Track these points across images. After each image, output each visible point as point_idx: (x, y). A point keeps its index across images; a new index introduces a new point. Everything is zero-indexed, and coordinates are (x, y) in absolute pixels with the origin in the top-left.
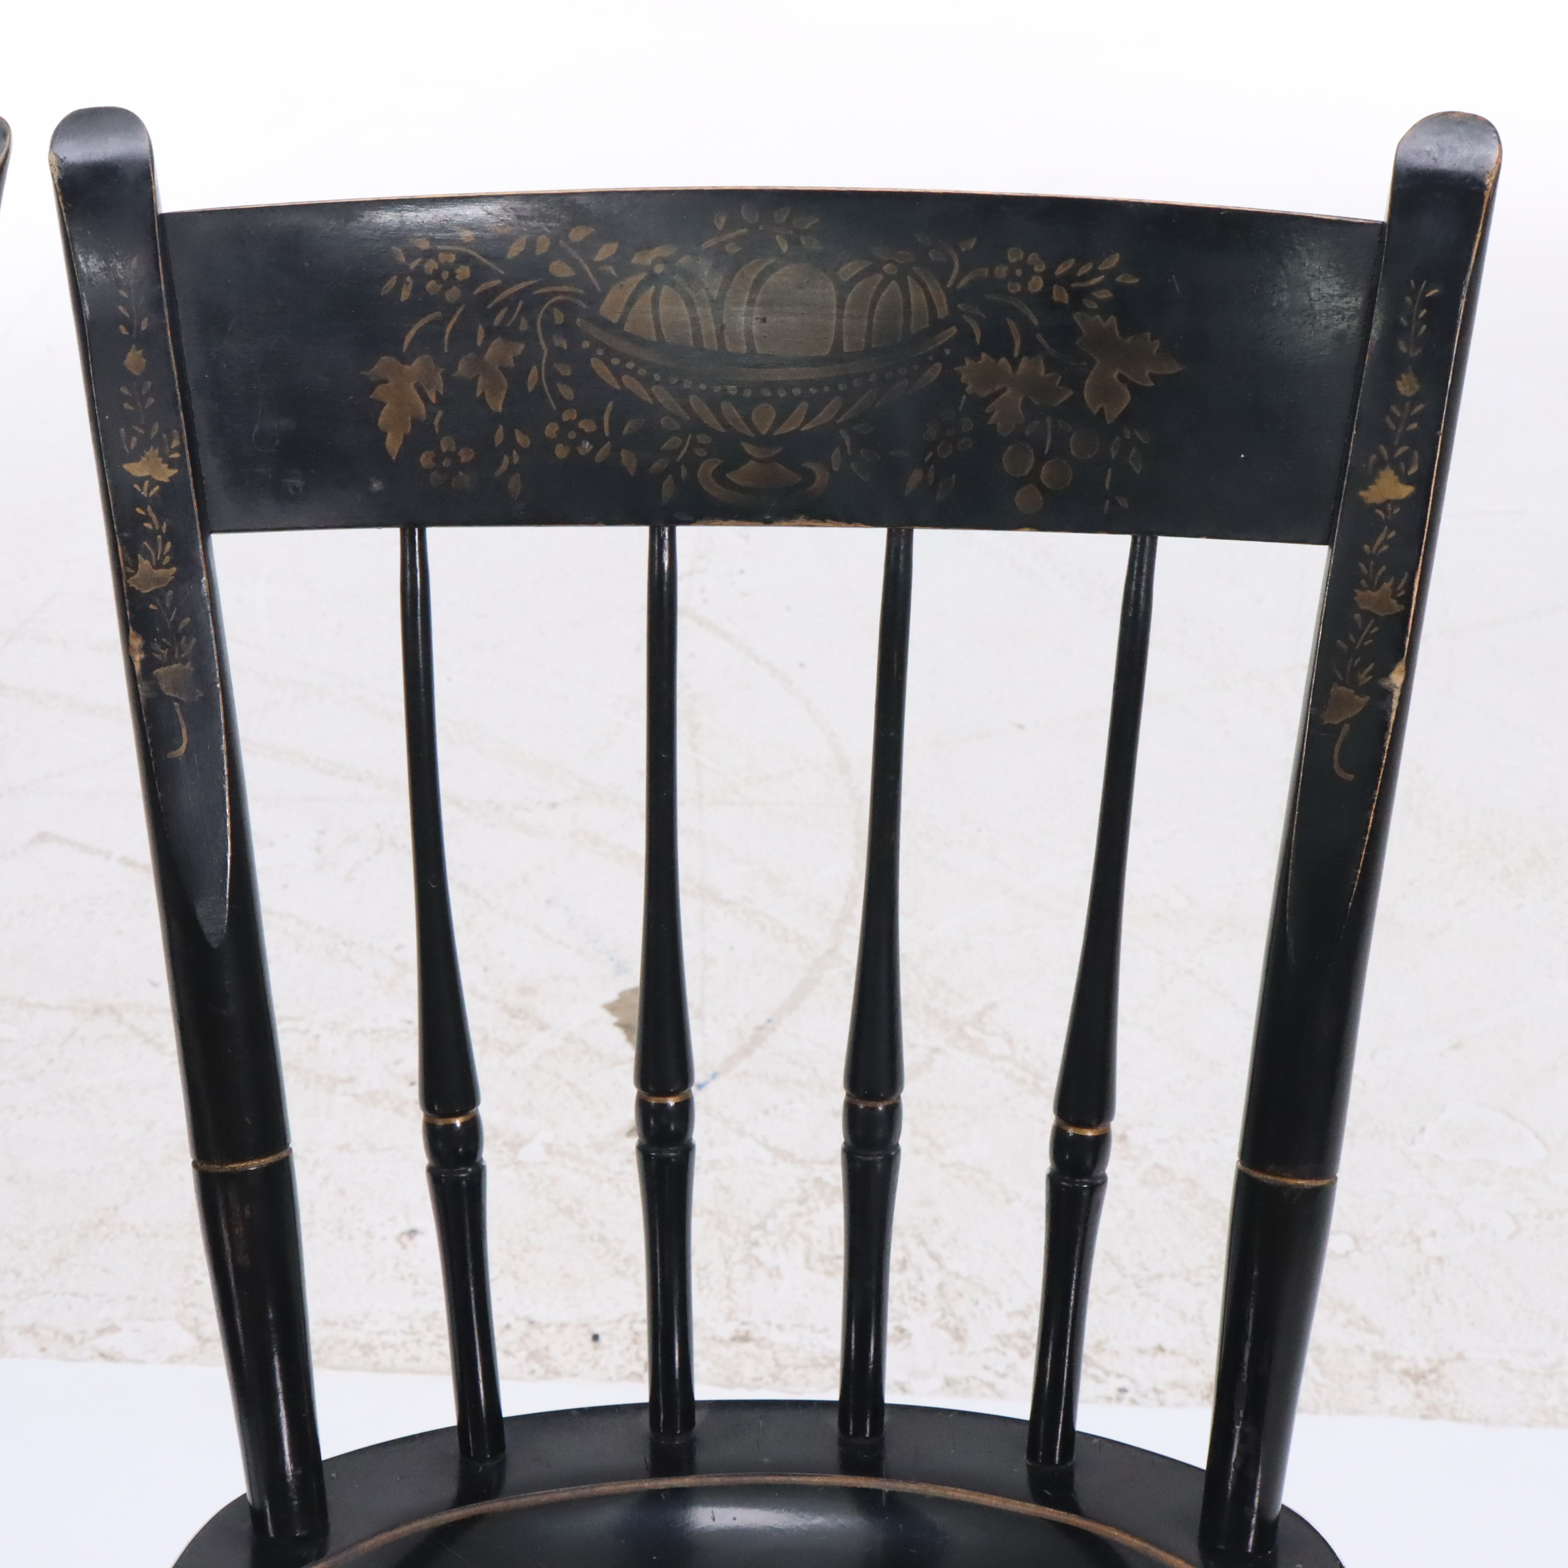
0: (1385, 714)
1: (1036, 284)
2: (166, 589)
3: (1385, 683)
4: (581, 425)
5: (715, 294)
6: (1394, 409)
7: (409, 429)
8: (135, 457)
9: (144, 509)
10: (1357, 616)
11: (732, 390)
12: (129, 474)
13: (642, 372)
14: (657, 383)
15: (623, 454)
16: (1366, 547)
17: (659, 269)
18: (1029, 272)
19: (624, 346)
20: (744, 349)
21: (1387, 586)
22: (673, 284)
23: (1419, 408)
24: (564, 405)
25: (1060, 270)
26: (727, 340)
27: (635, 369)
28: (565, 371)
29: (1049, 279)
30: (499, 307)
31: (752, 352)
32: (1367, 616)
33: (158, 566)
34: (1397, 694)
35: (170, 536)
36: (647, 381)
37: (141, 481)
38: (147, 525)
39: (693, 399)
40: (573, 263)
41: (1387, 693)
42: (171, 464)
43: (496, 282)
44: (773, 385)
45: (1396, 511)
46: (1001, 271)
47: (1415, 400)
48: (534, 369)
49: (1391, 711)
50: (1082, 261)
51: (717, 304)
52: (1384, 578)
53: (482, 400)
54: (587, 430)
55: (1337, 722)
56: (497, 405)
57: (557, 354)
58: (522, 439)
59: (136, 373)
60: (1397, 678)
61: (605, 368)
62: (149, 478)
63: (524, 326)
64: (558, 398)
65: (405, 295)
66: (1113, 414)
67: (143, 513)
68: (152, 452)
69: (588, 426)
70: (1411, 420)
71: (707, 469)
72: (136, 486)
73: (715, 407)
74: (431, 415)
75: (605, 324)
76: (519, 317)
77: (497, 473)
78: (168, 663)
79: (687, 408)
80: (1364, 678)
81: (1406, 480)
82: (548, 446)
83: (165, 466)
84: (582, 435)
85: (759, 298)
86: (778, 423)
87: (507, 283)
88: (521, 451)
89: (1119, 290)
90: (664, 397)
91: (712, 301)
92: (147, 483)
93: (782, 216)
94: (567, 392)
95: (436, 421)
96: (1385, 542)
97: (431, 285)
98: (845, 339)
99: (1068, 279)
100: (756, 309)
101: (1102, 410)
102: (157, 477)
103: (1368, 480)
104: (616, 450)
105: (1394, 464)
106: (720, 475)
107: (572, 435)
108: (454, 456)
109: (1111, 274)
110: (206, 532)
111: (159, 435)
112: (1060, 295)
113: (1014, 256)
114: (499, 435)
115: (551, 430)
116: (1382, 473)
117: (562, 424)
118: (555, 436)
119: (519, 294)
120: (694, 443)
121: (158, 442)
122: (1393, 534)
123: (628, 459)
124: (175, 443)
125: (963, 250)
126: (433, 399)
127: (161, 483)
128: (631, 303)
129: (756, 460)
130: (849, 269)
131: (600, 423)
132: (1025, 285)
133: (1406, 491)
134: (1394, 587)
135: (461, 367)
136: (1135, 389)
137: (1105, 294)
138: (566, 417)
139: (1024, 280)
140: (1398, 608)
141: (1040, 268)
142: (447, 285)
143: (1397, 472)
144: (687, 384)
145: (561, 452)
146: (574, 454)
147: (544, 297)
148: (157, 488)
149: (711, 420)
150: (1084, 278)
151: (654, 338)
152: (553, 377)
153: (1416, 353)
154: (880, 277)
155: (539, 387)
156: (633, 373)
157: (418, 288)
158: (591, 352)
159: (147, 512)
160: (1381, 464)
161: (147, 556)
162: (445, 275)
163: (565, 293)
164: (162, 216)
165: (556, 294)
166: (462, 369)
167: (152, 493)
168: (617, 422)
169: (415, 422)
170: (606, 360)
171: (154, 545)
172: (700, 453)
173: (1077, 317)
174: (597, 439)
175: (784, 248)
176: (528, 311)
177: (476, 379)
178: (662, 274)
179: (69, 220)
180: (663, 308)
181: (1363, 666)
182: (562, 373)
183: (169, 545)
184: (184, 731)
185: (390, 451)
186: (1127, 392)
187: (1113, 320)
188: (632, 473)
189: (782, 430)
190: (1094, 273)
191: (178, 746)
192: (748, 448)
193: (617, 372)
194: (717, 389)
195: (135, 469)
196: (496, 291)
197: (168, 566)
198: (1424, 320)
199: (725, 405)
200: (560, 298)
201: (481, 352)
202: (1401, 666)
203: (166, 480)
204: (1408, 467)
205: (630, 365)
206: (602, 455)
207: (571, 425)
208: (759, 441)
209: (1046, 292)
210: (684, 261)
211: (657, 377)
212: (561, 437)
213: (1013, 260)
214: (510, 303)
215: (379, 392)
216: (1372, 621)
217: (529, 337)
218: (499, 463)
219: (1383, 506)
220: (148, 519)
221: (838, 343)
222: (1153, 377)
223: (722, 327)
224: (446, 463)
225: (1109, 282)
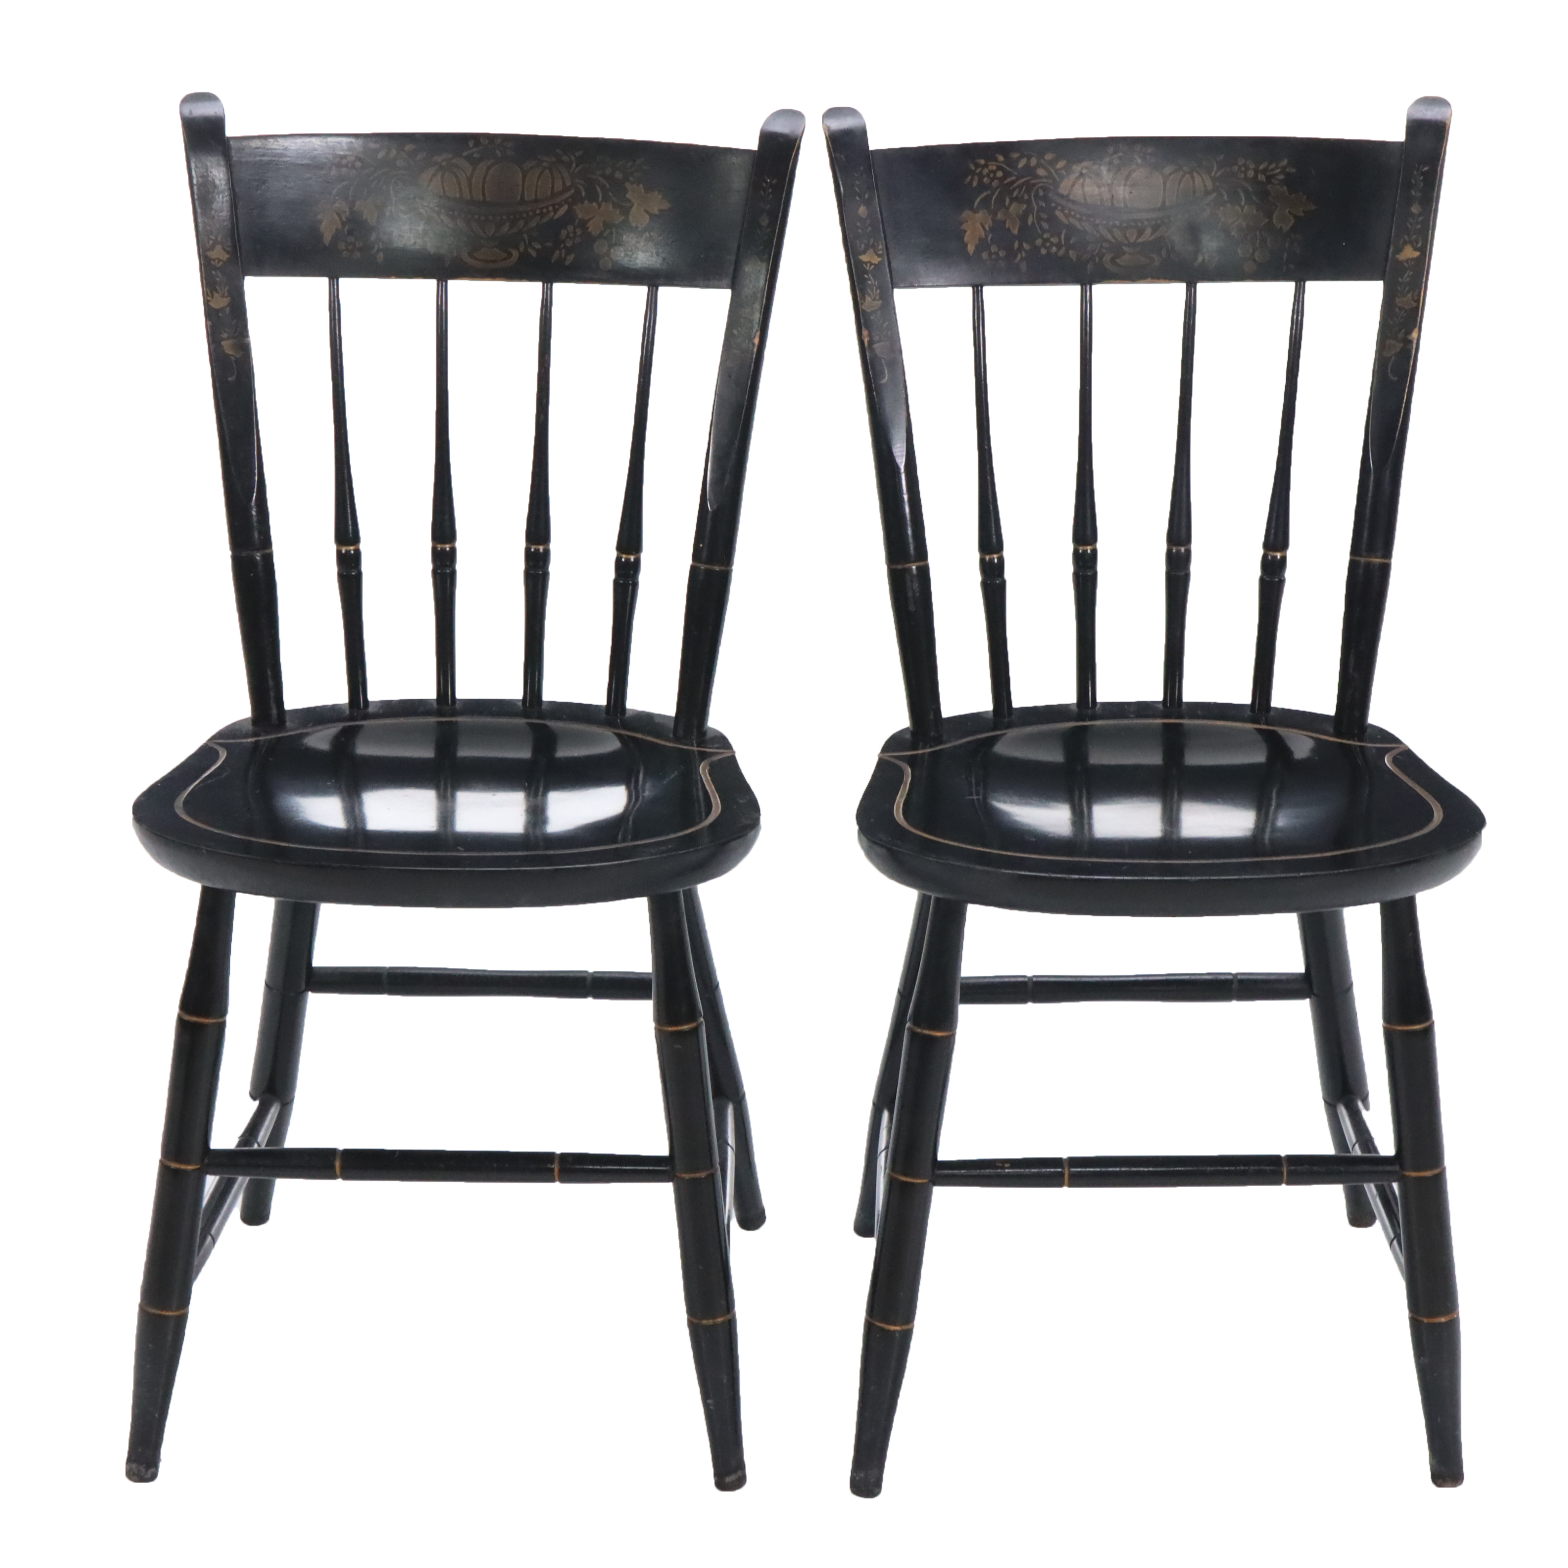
0: (1410, 352)
1: (1251, 174)
2: (877, 310)
3: (1410, 338)
4: (1052, 239)
5: (1109, 181)
6: (1411, 220)
7: (977, 242)
8: (864, 252)
9: (868, 275)
10: (1397, 309)
11: (1117, 223)
12: (861, 260)
13: (1078, 216)
14: (1084, 221)
15: (1071, 252)
16: (1400, 279)
17: (1084, 171)
18: (1247, 169)
19: (1070, 205)
20: (1122, 205)
21: (1410, 295)
22: (1090, 178)
23: (1421, 218)
24: (1044, 231)
25: (1261, 167)
26: (1115, 202)
27: (1075, 215)
28: (1044, 216)
29: (1256, 171)
30: (1014, 190)
31: (1126, 206)
32: (1401, 309)
33: (874, 300)
34: (1415, 342)
35: (879, 287)
36: (1080, 220)
37: (866, 263)
38: (869, 282)
39: (1100, 227)
40: (1047, 170)
41: (1411, 342)
42: (879, 256)
43: (1014, 178)
44: (1135, 221)
45: (1413, 263)
46: (1235, 168)
47: (1420, 215)
48: (1031, 216)
49: (1412, 349)
50: (1270, 163)
51: (1110, 186)
52: (1408, 292)
53: (1009, 229)
54: (1054, 242)
55: (1389, 355)
56: (1015, 232)
57: (1040, 209)
58: (1026, 246)
59: (864, 217)
60: (1415, 335)
61: (1062, 215)
62: (869, 262)
63: (1026, 197)
64: (1041, 227)
65: (975, 184)
66: (1286, 228)
67: (868, 277)
68: (871, 251)
69: (1054, 240)
70: (1418, 223)
71: (1107, 258)
72: (864, 266)
73: (1110, 231)
74: (987, 236)
75: (1062, 196)
76: (1024, 194)
77: (1016, 261)
78: (879, 341)
79: (1098, 231)
80: (1401, 335)
81: (1416, 249)
82: (1037, 249)
83: (876, 257)
84: (1052, 244)
85: (1128, 183)
86: (1138, 237)
87: (1018, 179)
88: (1026, 251)
89: (1288, 175)
90: (1087, 227)
91: (1108, 185)
92: (868, 265)
93: (1138, 147)
94: (1045, 225)
95: (989, 238)
96: (1408, 276)
97: (985, 180)
98: (1167, 199)
99: (1264, 171)
100: (1127, 188)
101: (1281, 227)
102: (873, 262)
103: (1399, 250)
104: (1067, 251)
105: (1411, 243)
106: (1113, 261)
107: (1048, 244)
108: (997, 254)
109: (1284, 168)
110: (893, 288)
111: (873, 243)
112: (1261, 178)
113: (1241, 162)
114: (1016, 245)
115: (1039, 242)
116: (1406, 247)
117: (1043, 239)
118: (1040, 244)
119: (1023, 184)
120: (1102, 247)
121: (873, 246)
122: (1411, 273)
123: (1072, 254)
124: (880, 247)
125: (1218, 160)
126: (988, 229)
127: (875, 265)
128: (1073, 185)
129: (1129, 254)
130: (1168, 170)
131: (1060, 239)
132: (1246, 175)
133: (1416, 254)
134: (1412, 296)
135: (999, 215)
136: (1295, 217)
137: (1282, 177)
138: (1045, 236)
139: (1245, 173)
140: (1415, 305)
141: (1252, 166)
142: (992, 180)
143: (1413, 246)
144: (1098, 222)
145: (1044, 251)
146: (1049, 253)
147: (1034, 185)
148: (873, 266)
149: (1109, 237)
150: (1273, 170)
151: (1083, 201)
152: (1039, 219)
153: (1419, 195)
154: (1181, 173)
155: (1033, 222)
156: (1074, 216)
157: (980, 181)
158: (1056, 208)
159: (869, 277)
160: (1405, 243)
161: (870, 296)
162: (992, 175)
163: (1044, 183)
164: (871, 151)
165: (1040, 183)
166: (1000, 216)
167: (871, 269)
168: (1067, 238)
169: (980, 239)
170: (1062, 211)
171: (872, 290)
172: (1104, 251)
173: (1269, 187)
174: (1059, 246)
175: (1139, 161)
176: (1028, 191)
177: (1006, 220)
178: (1086, 173)
179: (834, 151)
180: (1086, 189)
181: (1400, 331)
182: (1043, 216)
183: (878, 291)
184: (886, 371)
185: (969, 252)
186: (1292, 218)
187: (1285, 188)
188: (1074, 260)
189: (1140, 240)
190: (1277, 168)
191: (884, 377)
192: (1126, 249)
193: (1067, 216)
194: (1111, 223)
195: (864, 258)
196: (1013, 182)
197: (878, 300)
198: (1422, 181)
199: (1115, 230)
200: (1041, 184)
201: (1008, 208)
202: (1416, 330)
203: (877, 263)
204: (1417, 243)
205: (1073, 213)
206: (1061, 252)
207: (1047, 240)
208: (1130, 245)
209: (1256, 177)
210: (1095, 167)
211: (1084, 218)
212: (1043, 245)
213: (1240, 164)
214: (1020, 187)
215: (964, 227)
216: (1403, 311)
217: (1029, 202)
218: (1016, 256)
219: (1407, 261)
220: (870, 280)
221: (1164, 203)
222: (1303, 212)
223: (1113, 196)
224: (994, 257)
225: (1283, 171)
